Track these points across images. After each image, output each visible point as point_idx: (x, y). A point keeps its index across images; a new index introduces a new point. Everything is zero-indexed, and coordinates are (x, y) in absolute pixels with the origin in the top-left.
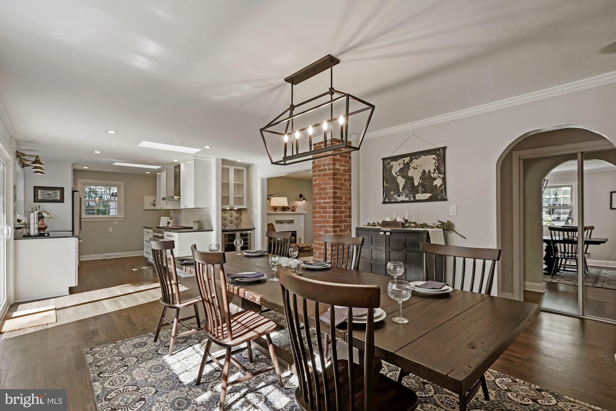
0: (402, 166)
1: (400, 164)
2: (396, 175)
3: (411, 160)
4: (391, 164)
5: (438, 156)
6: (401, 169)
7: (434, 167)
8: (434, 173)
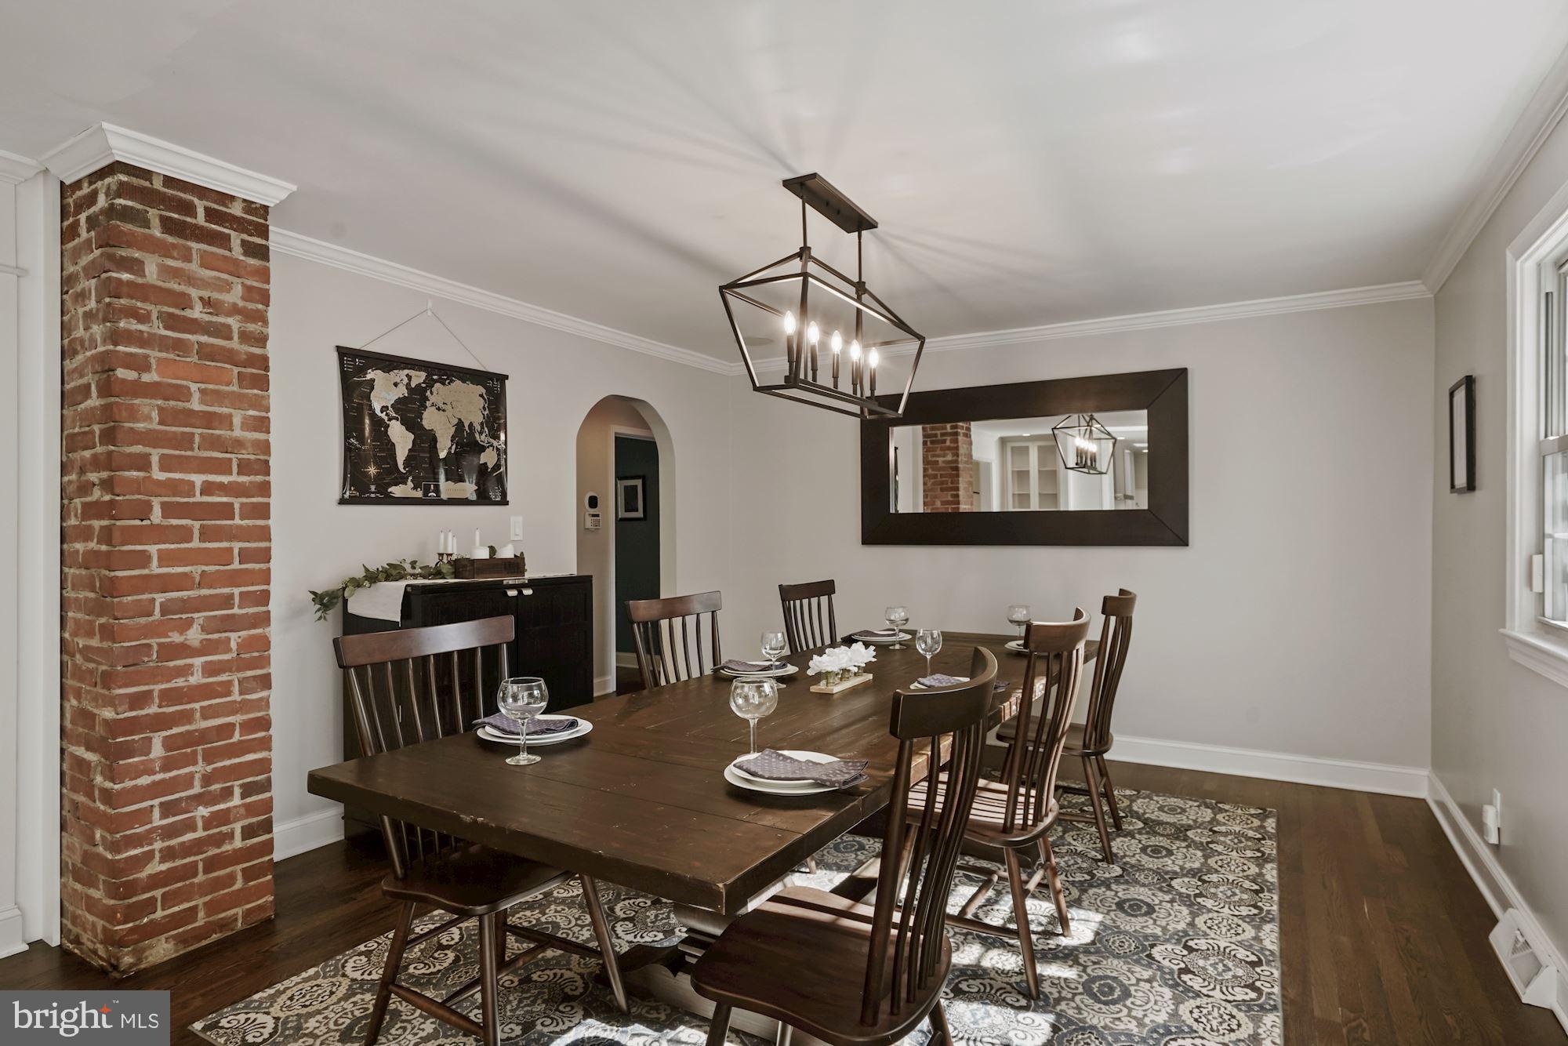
0: (402, 392)
1: (396, 385)
2: (383, 415)
3: (430, 383)
4: (369, 377)
5: (489, 390)
6: (399, 401)
7: (481, 419)
8: (481, 433)
